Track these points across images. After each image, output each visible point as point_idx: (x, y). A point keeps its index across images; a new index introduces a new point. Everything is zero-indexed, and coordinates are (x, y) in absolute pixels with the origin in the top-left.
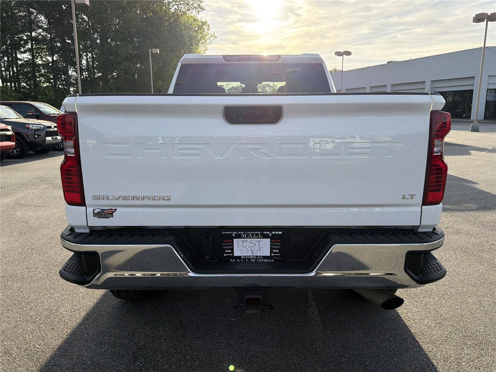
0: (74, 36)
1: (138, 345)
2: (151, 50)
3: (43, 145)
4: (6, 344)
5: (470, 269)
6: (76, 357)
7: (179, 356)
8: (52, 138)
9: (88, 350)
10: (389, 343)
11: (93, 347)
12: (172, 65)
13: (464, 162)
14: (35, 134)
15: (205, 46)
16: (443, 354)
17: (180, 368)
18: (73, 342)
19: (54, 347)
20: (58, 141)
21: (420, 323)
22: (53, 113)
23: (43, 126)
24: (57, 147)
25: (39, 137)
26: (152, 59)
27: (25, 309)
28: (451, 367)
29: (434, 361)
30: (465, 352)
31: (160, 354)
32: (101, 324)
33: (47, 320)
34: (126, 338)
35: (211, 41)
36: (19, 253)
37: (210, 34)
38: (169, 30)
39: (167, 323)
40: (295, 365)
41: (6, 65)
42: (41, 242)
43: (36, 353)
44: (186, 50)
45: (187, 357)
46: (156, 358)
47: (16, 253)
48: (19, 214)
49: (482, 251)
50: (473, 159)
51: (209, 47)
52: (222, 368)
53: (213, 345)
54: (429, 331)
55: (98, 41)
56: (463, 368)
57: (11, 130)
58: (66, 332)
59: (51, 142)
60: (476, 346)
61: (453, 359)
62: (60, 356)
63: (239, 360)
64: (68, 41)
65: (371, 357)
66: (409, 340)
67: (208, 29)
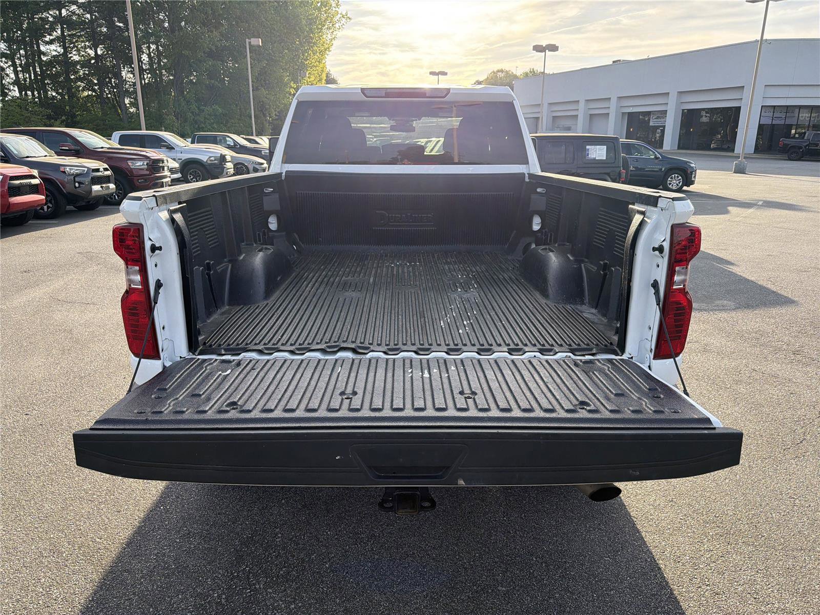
0: (127, 15)
1: (243, 537)
2: (249, 41)
3: (89, 198)
4: (52, 536)
5: (720, 413)
6: (154, 557)
7: (302, 555)
8: (102, 187)
9: (170, 545)
10: (600, 533)
11: (178, 540)
12: (282, 64)
13: (720, 227)
14: (75, 182)
15: (332, 33)
16: (673, 552)
17: (303, 574)
18: (148, 533)
19: (122, 541)
20: (111, 191)
21: (644, 501)
22: (100, 147)
23: (86, 169)
24: (109, 199)
25: (81, 185)
26: (251, 55)
27: (77, 479)
28: (685, 572)
29: (661, 562)
30: (705, 547)
31: (274, 552)
32: (188, 504)
33: (110, 497)
34: (224, 525)
35: (341, 24)
36: (62, 385)
37: (341, 14)
38: (276, 7)
39: (283, 501)
40: (466, 569)
41: (23, 62)
42: (94, 366)
43: (96, 551)
44: (303, 40)
45: (314, 556)
46: (268, 558)
47: (58, 384)
48: (58, 316)
49: (737, 382)
50: (734, 222)
51: (339, 34)
52: (362, 574)
53: (349, 538)
54: (657, 514)
55: (166, 25)
56: (700, 573)
57: (38, 177)
58: (138, 516)
59: (100, 193)
60: (722, 538)
61: (688, 558)
62: (131, 556)
63: (387, 561)
64: (118, 24)
65: (573, 555)
66: (627, 529)
67: (337, 5)
